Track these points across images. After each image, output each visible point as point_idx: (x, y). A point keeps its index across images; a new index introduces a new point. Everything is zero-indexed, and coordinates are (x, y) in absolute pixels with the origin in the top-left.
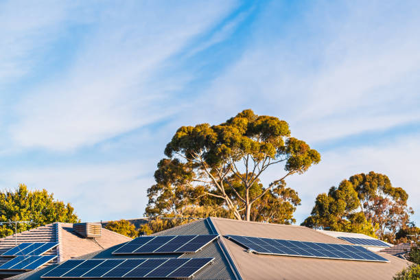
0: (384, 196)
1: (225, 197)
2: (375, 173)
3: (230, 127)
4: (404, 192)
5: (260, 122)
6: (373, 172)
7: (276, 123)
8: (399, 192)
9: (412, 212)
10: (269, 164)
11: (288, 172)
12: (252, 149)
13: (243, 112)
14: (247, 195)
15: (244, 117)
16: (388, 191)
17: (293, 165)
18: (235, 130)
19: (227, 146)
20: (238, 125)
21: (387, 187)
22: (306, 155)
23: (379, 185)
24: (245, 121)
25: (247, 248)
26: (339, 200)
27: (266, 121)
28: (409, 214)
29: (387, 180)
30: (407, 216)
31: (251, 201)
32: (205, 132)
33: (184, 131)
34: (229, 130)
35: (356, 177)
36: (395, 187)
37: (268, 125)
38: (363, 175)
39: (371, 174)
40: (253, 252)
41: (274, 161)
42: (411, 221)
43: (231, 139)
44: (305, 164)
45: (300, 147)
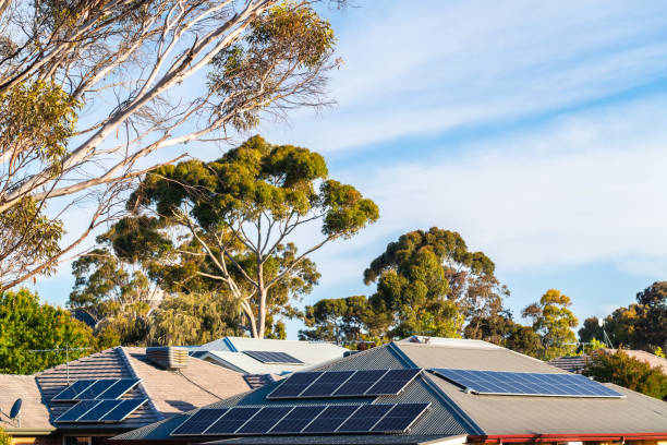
0: (458, 267)
1: (227, 278)
2: (440, 228)
3: (236, 165)
4: (489, 261)
5: (280, 156)
6: (435, 228)
7: (308, 157)
8: (480, 260)
9: (507, 293)
10: (297, 224)
11: (327, 236)
12: (274, 200)
13: (250, 139)
14: (261, 274)
15: (253, 148)
16: (463, 258)
17: (335, 225)
18: (244, 170)
19: (235, 197)
20: (247, 161)
21: (460, 252)
22: (357, 209)
23: (448, 249)
24: (257, 156)
25: (464, 388)
26: (417, 283)
27: (291, 155)
28: (502, 296)
29: (460, 241)
30: (499, 300)
31: (266, 284)
32: (195, 172)
33: (160, 173)
34: (234, 170)
35: (410, 237)
36: (473, 252)
37: (296, 161)
38: (420, 232)
39: (433, 231)
40: (472, 393)
41: (305, 218)
42: (505, 307)
43: (240, 185)
44: (356, 223)
45: (346, 197)
